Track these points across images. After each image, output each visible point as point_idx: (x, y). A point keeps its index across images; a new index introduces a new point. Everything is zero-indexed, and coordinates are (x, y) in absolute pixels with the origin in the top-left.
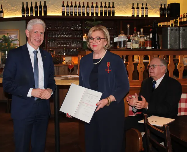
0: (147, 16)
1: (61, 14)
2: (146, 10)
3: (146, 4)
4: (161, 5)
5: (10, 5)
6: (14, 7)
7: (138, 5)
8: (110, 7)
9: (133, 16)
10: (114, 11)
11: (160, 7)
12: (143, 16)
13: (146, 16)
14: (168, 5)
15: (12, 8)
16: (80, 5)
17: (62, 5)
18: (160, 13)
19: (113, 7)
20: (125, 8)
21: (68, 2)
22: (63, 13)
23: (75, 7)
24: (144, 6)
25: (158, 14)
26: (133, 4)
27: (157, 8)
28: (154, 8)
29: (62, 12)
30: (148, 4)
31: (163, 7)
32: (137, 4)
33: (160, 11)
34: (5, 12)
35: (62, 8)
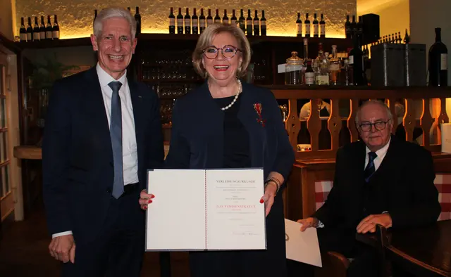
0: (323, 36)
1: (167, 32)
2: (323, 25)
3: (322, 16)
4: (348, 17)
5: (72, 16)
6: (79, 19)
7: (307, 17)
8: (258, 19)
9: (299, 35)
10: (265, 26)
11: (345, 21)
12: (316, 35)
13: (321, 36)
14: (360, 17)
15: (76, 21)
16: (202, 14)
17: (169, 14)
18: (346, 32)
19: (264, 19)
20: (283, 22)
21: (180, 9)
22: (172, 29)
23: (193, 18)
24: (318, 19)
25: (341, 34)
26: (299, 15)
27: (340, 23)
28: (334, 23)
29: (170, 27)
30: (324, 16)
31: (351, 21)
32: (305, 15)
33: (346, 28)
34: (63, 29)
35: (169, 20)
